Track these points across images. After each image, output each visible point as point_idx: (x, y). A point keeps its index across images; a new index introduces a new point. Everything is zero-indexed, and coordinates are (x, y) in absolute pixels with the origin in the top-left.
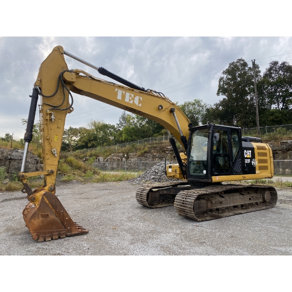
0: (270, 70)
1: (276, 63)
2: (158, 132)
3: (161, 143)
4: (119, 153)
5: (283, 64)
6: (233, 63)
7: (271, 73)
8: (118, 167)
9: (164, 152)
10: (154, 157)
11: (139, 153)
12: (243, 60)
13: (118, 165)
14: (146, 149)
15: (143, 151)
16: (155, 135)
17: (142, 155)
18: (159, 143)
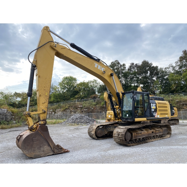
0: (131, 67)
1: (133, 64)
2: (74, 97)
3: (75, 104)
4: (50, 109)
5: (136, 64)
6: (113, 62)
7: (131, 68)
8: (49, 117)
9: (77, 108)
10: (71, 112)
11: (62, 109)
12: (118, 61)
13: (50, 116)
14: (67, 107)
15: (65, 108)
16: (72, 98)
17: (64, 110)
18: (74, 104)
